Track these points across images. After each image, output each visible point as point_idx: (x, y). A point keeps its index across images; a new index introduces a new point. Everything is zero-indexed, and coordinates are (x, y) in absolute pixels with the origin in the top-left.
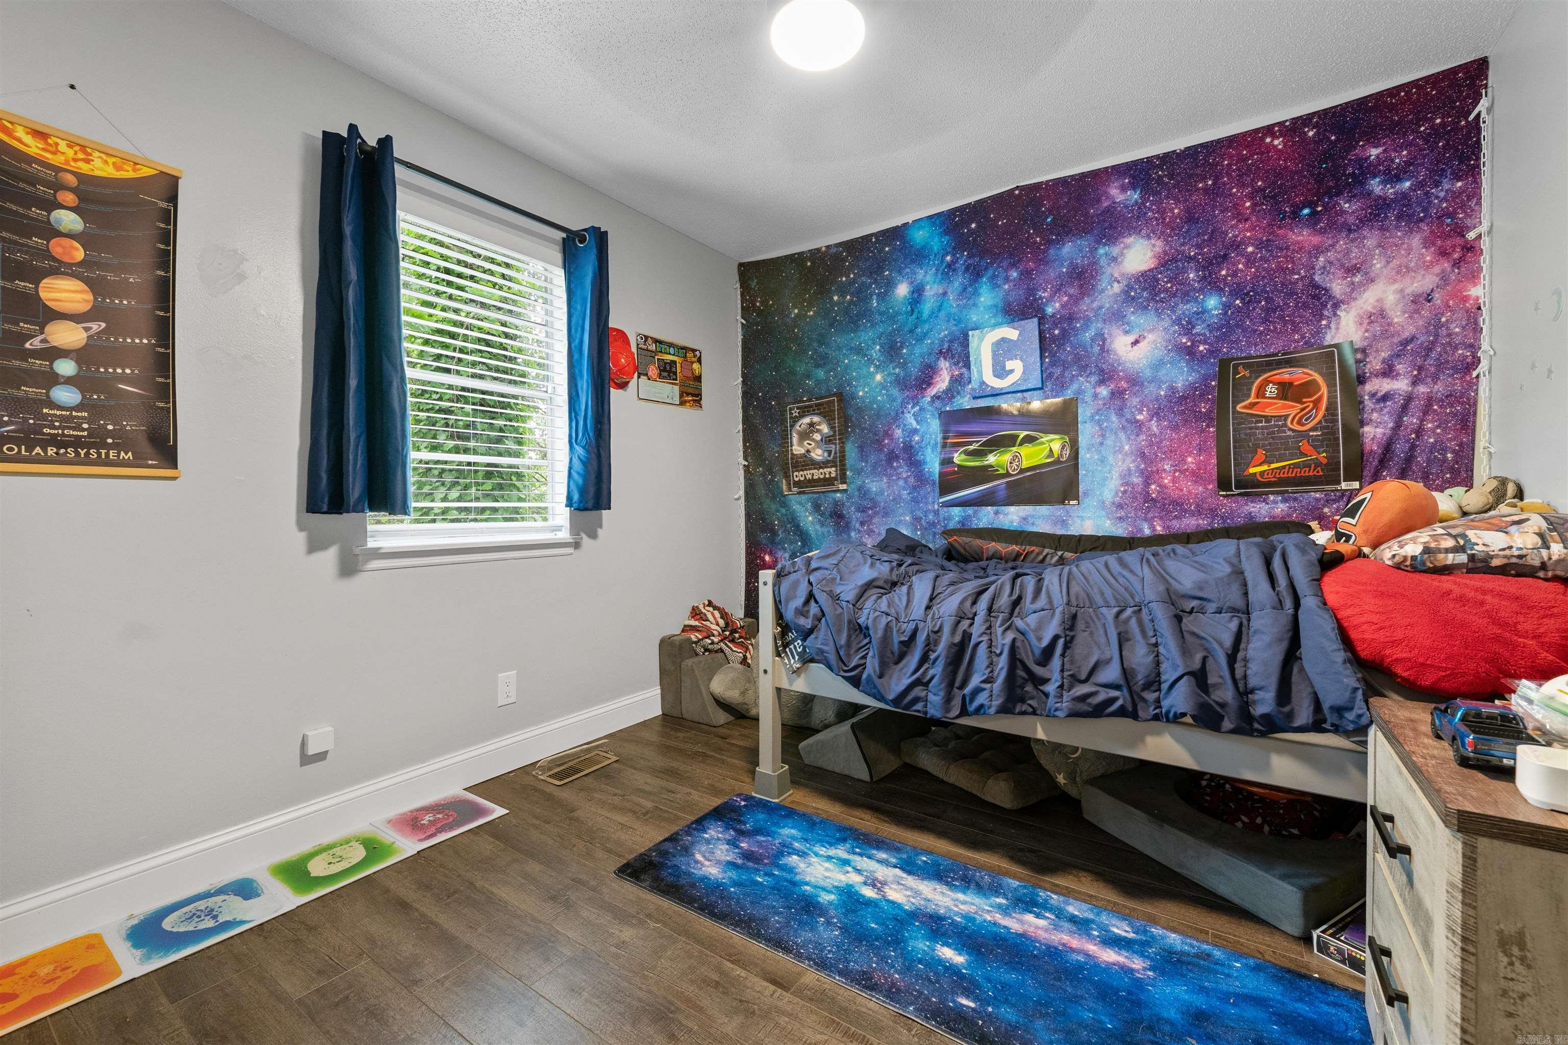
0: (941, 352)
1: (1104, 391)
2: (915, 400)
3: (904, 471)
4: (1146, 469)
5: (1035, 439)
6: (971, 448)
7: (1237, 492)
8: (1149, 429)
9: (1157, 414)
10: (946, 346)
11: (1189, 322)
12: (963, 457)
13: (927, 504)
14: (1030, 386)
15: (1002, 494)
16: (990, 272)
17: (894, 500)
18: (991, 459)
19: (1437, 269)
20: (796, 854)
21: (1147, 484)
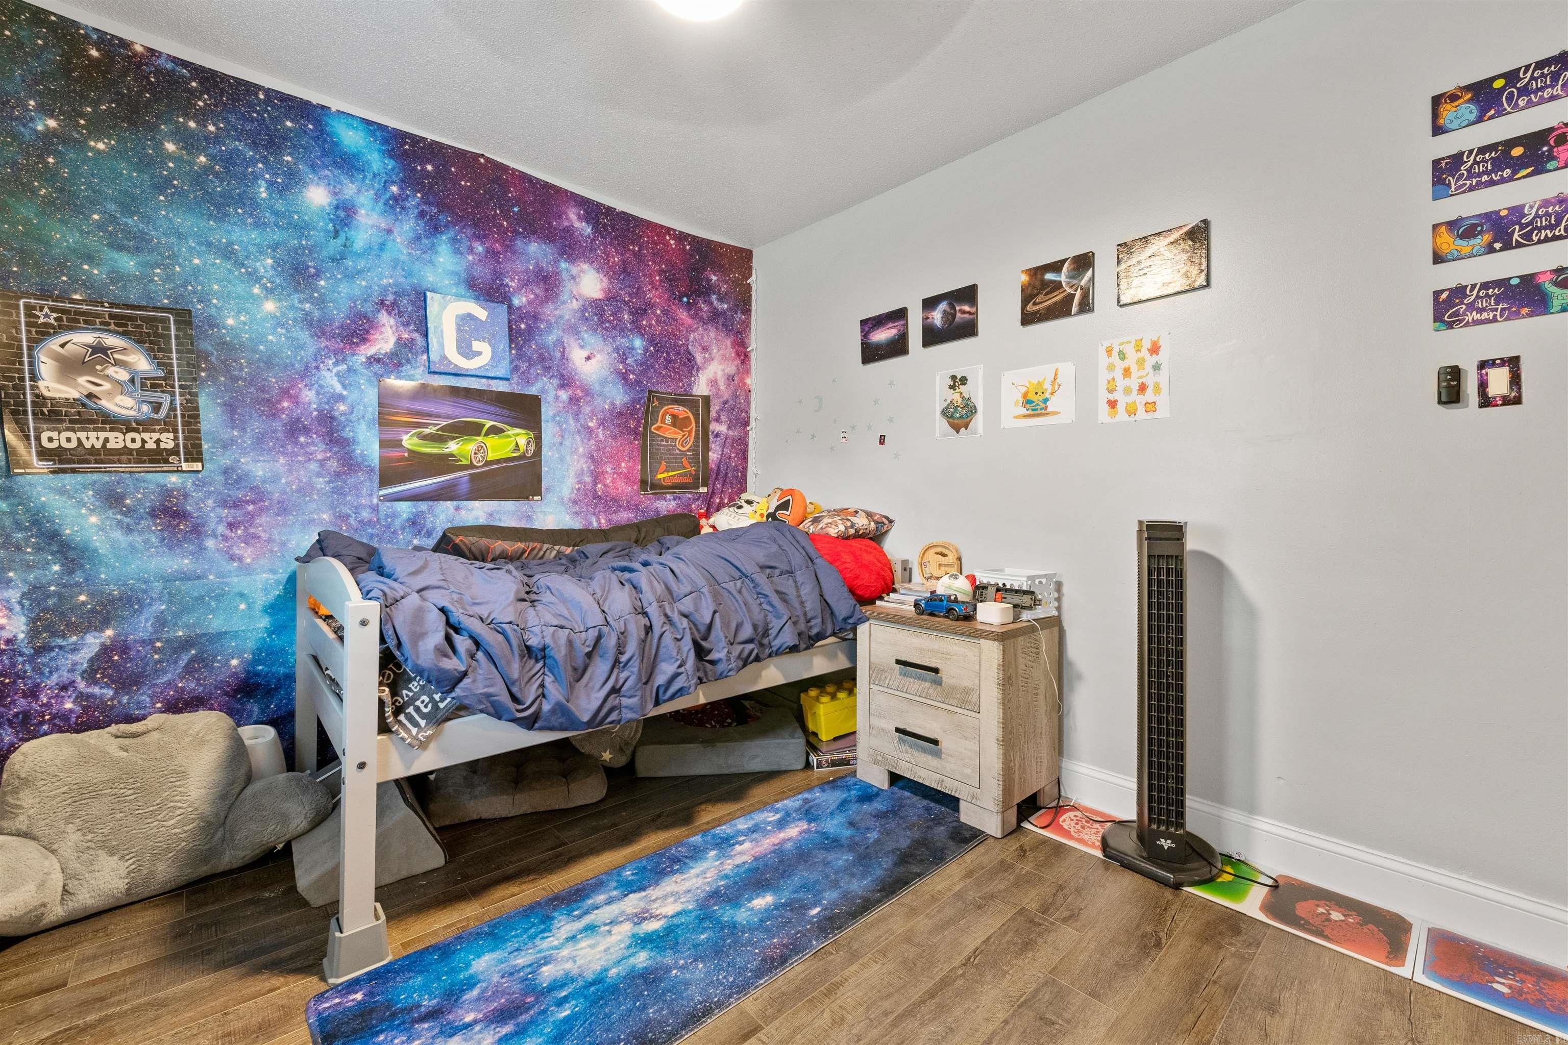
0: (382, 303)
1: (564, 395)
2: (340, 356)
3: (319, 450)
4: (595, 470)
5: (502, 431)
6: (427, 431)
7: (651, 492)
8: (597, 436)
9: (603, 423)
10: (390, 298)
11: (624, 354)
12: (416, 440)
13: (358, 497)
14: (499, 374)
15: (464, 487)
16: (451, 233)
17: (299, 490)
18: (453, 447)
19: (736, 363)
20: (540, 966)
21: (595, 483)
